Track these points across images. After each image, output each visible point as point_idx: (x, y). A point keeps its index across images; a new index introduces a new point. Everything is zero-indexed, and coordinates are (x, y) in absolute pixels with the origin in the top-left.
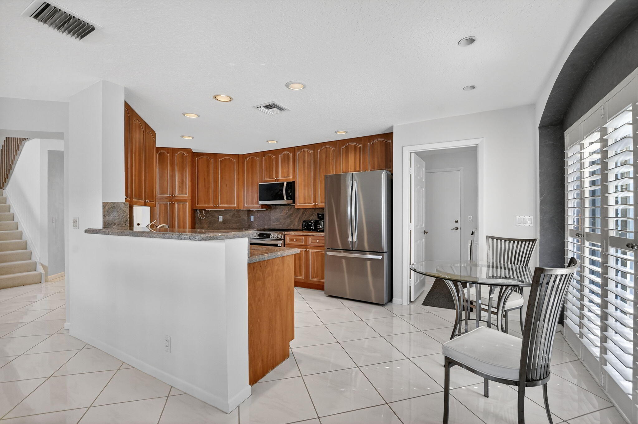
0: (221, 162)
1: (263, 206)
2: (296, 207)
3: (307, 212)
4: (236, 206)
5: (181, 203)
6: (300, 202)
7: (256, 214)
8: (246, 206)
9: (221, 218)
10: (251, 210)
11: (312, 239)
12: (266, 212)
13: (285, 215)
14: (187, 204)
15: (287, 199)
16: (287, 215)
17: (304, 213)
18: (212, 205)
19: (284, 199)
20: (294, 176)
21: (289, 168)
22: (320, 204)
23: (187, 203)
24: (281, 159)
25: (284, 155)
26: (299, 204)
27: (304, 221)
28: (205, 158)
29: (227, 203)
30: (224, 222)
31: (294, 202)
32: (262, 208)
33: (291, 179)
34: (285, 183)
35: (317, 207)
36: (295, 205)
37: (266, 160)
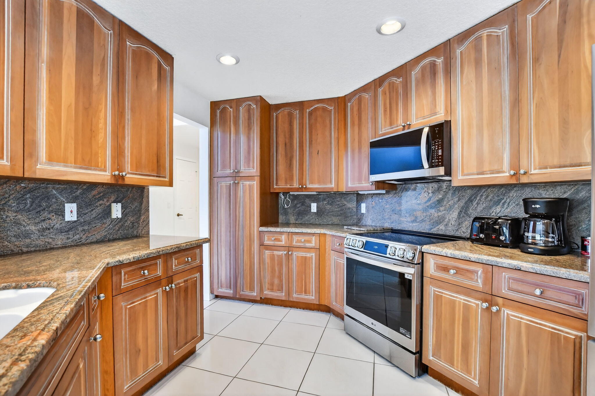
0: (310, 114)
1: (380, 184)
2: (455, 184)
3: (482, 196)
4: (333, 186)
5: (247, 183)
6: (466, 172)
7: (370, 200)
8: (350, 185)
9: (314, 207)
10: (360, 192)
11: (514, 279)
12: (387, 196)
13: (426, 202)
14: (255, 184)
15: (431, 166)
16: (429, 203)
17: (476, 198)
18: (296, 185)
19: (422, 167)
20: (450, 108)
21: (434, 93)
22: (533, 172)
23: (255, 182)
24: (416, 78)
25: (423, 69)
26: (463, 175)
27: (476, 219)
28: (286, 110)
29: (319, 182)
30: (320, 212)
31: (448, 173)
32: (378, 188)
33: (440, 118)
34: (426, 130)
35: (524, 180)
36: (450, 181)
37: (384, 93)
